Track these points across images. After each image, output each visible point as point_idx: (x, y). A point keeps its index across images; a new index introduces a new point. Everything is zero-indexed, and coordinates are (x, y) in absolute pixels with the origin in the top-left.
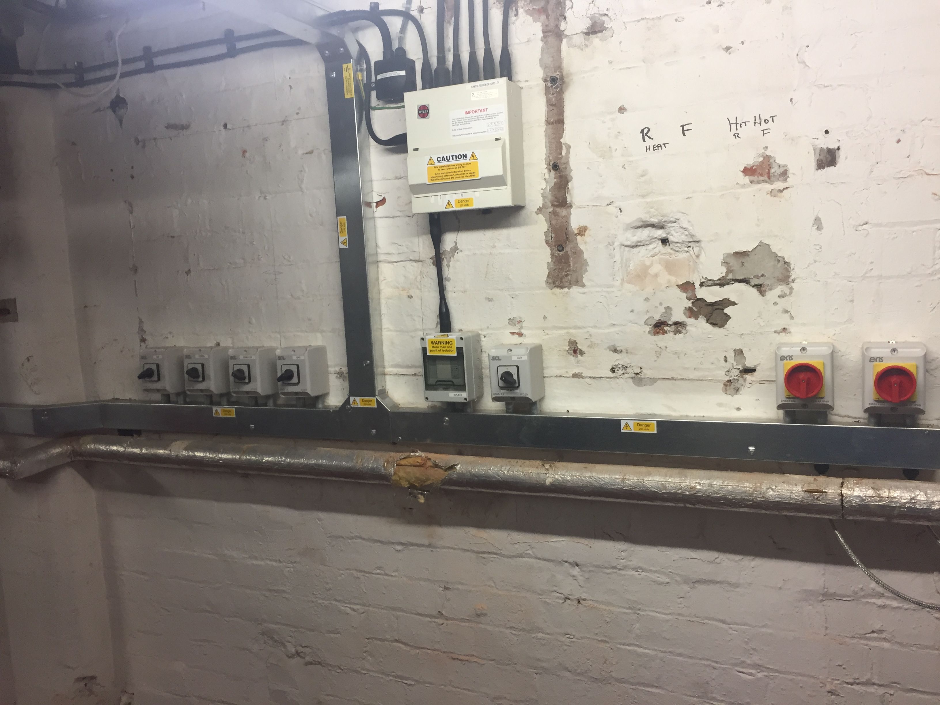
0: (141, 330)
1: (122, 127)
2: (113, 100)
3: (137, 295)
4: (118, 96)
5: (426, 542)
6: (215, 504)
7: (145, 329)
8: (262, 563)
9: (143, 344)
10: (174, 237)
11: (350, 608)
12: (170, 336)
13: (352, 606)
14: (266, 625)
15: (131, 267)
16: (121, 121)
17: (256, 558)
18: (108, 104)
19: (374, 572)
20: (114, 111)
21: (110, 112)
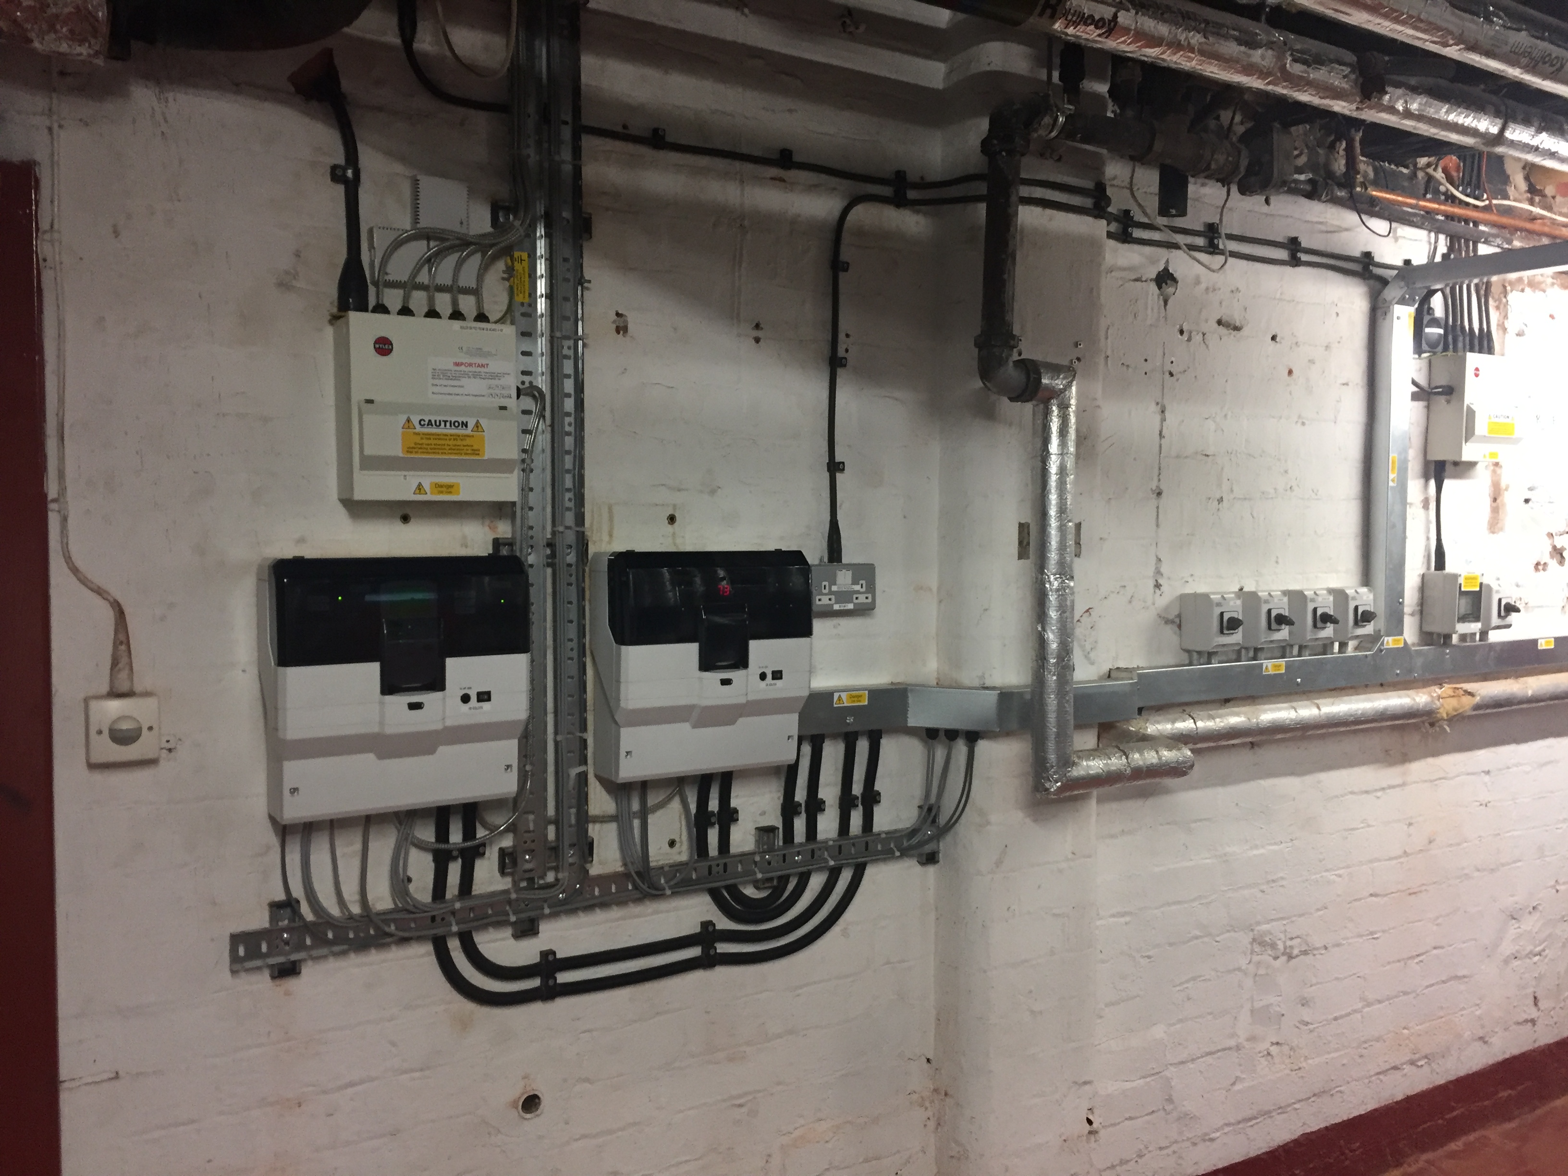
0: (1158, 572)
1: (1165, 309)
2: (1159, 272)
3: (1158, 526)
4: (1166, 269)
5: (1399, 781)
6: (1220, 790)
7: (1162, 570)
8: (1261, 851)
9: (1157, 591)
10: (1208, 456)
11: (1336, 875)
12: (1190, 580)
13: (1336, 873)
14: (1258, 928)
15: (1154, 488)
16: (1166, 302)
17: (1256, 847)
18: (1154, 276)
19: (1359, 827)
20: (1160, 287)
21: (1153, 287)
